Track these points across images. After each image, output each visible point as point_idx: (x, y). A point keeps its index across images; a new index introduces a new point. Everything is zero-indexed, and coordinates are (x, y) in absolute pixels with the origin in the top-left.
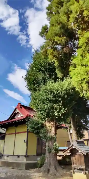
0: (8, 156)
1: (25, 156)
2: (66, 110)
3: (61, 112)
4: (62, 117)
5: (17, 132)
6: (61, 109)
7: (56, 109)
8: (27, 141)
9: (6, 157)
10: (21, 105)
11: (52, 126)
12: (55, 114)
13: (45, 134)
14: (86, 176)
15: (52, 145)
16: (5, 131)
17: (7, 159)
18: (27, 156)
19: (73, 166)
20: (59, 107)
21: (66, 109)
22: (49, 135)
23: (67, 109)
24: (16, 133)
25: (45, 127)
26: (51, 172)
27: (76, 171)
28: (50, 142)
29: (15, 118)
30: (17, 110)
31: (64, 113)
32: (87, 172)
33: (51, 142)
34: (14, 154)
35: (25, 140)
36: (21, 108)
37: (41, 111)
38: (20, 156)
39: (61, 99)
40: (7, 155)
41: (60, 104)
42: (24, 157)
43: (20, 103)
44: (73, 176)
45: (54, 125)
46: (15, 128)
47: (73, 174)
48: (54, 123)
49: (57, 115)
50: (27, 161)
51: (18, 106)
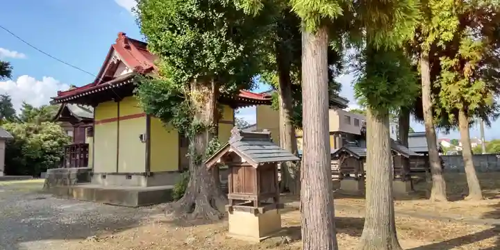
0: (104, 177)
1: (145, 174)
2: (240, 51)
3: (228, 56)
4: (231, 72)
5: (121, 115)
6: (225, 47)
7: (212, 49)
8: (148, 139)
9: (99, 178)
10: (127, 40)
11: (206, 98)
12: (209, 64)
13: (184, 120)
14: (257, 218)
15: (205, 146)
16: (91, 112)
17: (103, 184)
18: (149, 175)
19: (230, 196)
20: (220, 41)
21: (241, 48)
22: (196, 121)
23: (241, 46)
24: (119, 119)
25: (186, 100)
26: (197, 210)
27: (236, 208)
28: (200, 140)
29: (115, 78)
30: (116, 53)
31: (234, 58)
32: (261, 209)
33: (203, 137)
34: (119, 171)
35: (142, 136)
36: (128, 47)
37: (168, 54)
38: (133, 174)
39: (221, 15)
40: (102, 173)
41: (223, 32)
42: (143, 177)
43: (124, 34)
44: (230, 220)
45: (211, 95)
46: (117, 103)
47: (229, 214)
48: (210, 89)
49: (213, 65)
50: (148, 185)
51: (117, 41)
